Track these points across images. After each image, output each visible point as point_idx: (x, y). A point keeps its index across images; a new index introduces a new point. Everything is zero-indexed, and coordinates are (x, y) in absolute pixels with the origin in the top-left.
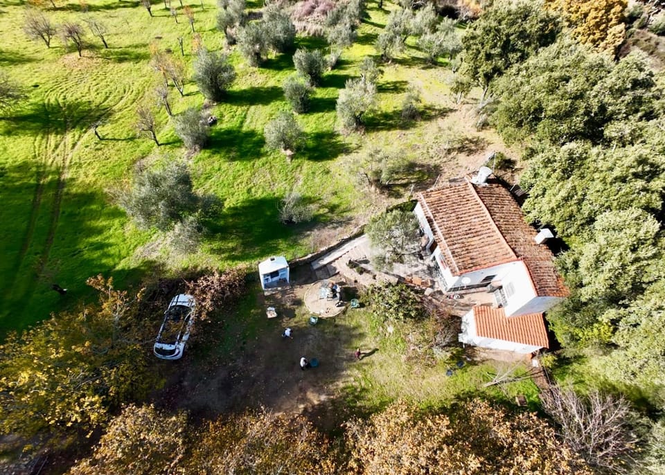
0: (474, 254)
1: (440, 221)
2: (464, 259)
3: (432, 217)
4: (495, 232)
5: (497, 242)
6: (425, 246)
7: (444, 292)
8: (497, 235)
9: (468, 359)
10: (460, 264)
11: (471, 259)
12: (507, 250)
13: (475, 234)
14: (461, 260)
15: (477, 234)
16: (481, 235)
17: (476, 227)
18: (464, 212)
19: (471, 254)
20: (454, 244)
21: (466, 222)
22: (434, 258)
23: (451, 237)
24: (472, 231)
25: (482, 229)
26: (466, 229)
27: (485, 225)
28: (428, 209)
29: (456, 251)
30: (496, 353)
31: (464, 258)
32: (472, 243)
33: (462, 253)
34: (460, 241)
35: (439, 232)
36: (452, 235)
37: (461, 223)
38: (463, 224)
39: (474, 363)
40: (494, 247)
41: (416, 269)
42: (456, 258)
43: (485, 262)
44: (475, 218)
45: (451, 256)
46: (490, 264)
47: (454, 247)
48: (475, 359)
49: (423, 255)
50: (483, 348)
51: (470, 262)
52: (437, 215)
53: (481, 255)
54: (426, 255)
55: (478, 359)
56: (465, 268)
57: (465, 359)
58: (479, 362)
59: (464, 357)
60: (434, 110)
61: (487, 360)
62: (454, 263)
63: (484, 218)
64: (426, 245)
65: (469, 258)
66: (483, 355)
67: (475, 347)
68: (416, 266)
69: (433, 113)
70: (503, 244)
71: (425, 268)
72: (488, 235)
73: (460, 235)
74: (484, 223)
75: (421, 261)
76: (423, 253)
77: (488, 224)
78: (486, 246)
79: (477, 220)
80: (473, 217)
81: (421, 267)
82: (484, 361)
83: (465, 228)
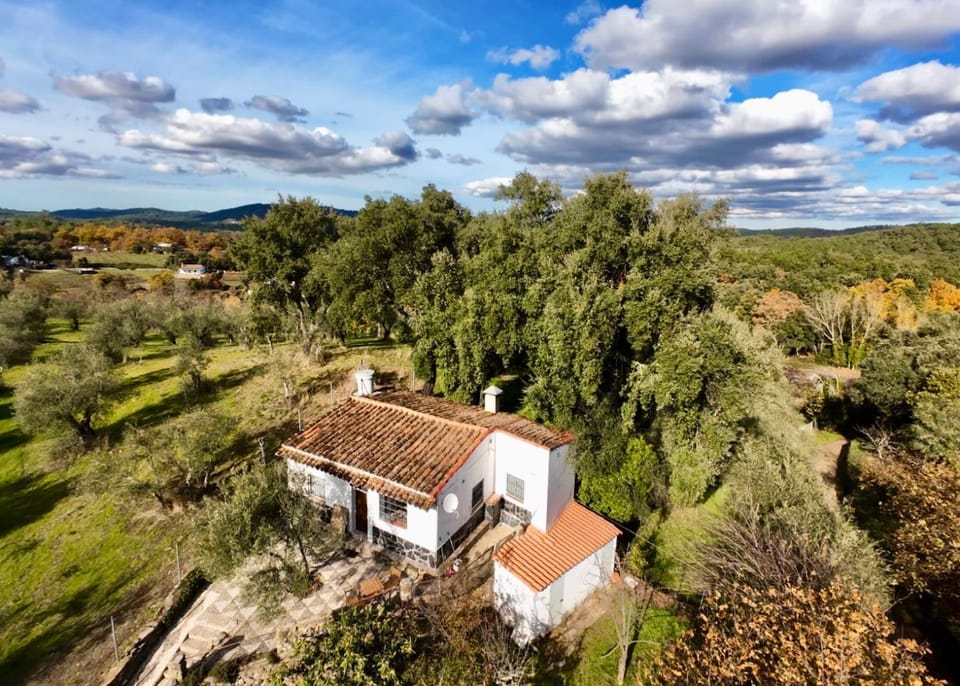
0: (431, 460)
1: (344, 456)
2: (424, 475)
3: (327, 460)
4: (434, 421)
5: (449, 430)
6: (346, 531)
7: (434, 572)
8: (440, 423)
9: (561, 664)
10: (422, 485)
11: (433, 468)
12: (468, 430)
13: (412, 440)
14: (419, 480)
15: (413, 438)
16: (420, 436)
17: (406, 431)
18: (372, 427)
19: (427, 463)
20: (391, 469)
21: (386, 435)
22: (376, 531)
23: (378, 464)
24: (403, 439)
25: (415, 429)
26: (394, 441)
27: (415, 423)
28: (311, 455)
29: (402, 473)
30: (582, 616)
31: (421, 474)
32: (417, 451)
33: (414, 470)
34: (397, 459)
35: (354, 470)
36: (379, 460)
37: (380, 440)
38: (383, 440)
39: (573, 663)
40: (450, 437)
41: (356, 577)
42: (410, 482)
43: (454, 459)
44: (394, 424)
45: (400, 486)
46: (463, 457)
47: (395, 470)
48: (569, 653)
49: (352, 547)
50: (561, 625)
51: (434, 473)
52: (333, 452)
53: (442, 456)
54: (358, 543)
55: (571, 649)
56: (435, 485)
57: (556, 668)
58: (577, 652)
59: (551, 668)
60: (239, 373)
61: (583, 637)
62: (413, 490)
63: (406, 418)
64: (347, 527)
65: (429, 469)
66: (571, 635)
67: (550, 633)
68: (352, 572)
69: (240, 376)
70: (457, 427)
71: (371, 563)
72: (429, 430)
73: (390, 454)
74: (411, 422)
75: (357, 559)
76: (350, 545)
77: (418, 420)
78: (437, 443)
79: (398, 425)
80: (391, 424)
81: (362, 569)
82: (580, 644)
83: (389, 443)
